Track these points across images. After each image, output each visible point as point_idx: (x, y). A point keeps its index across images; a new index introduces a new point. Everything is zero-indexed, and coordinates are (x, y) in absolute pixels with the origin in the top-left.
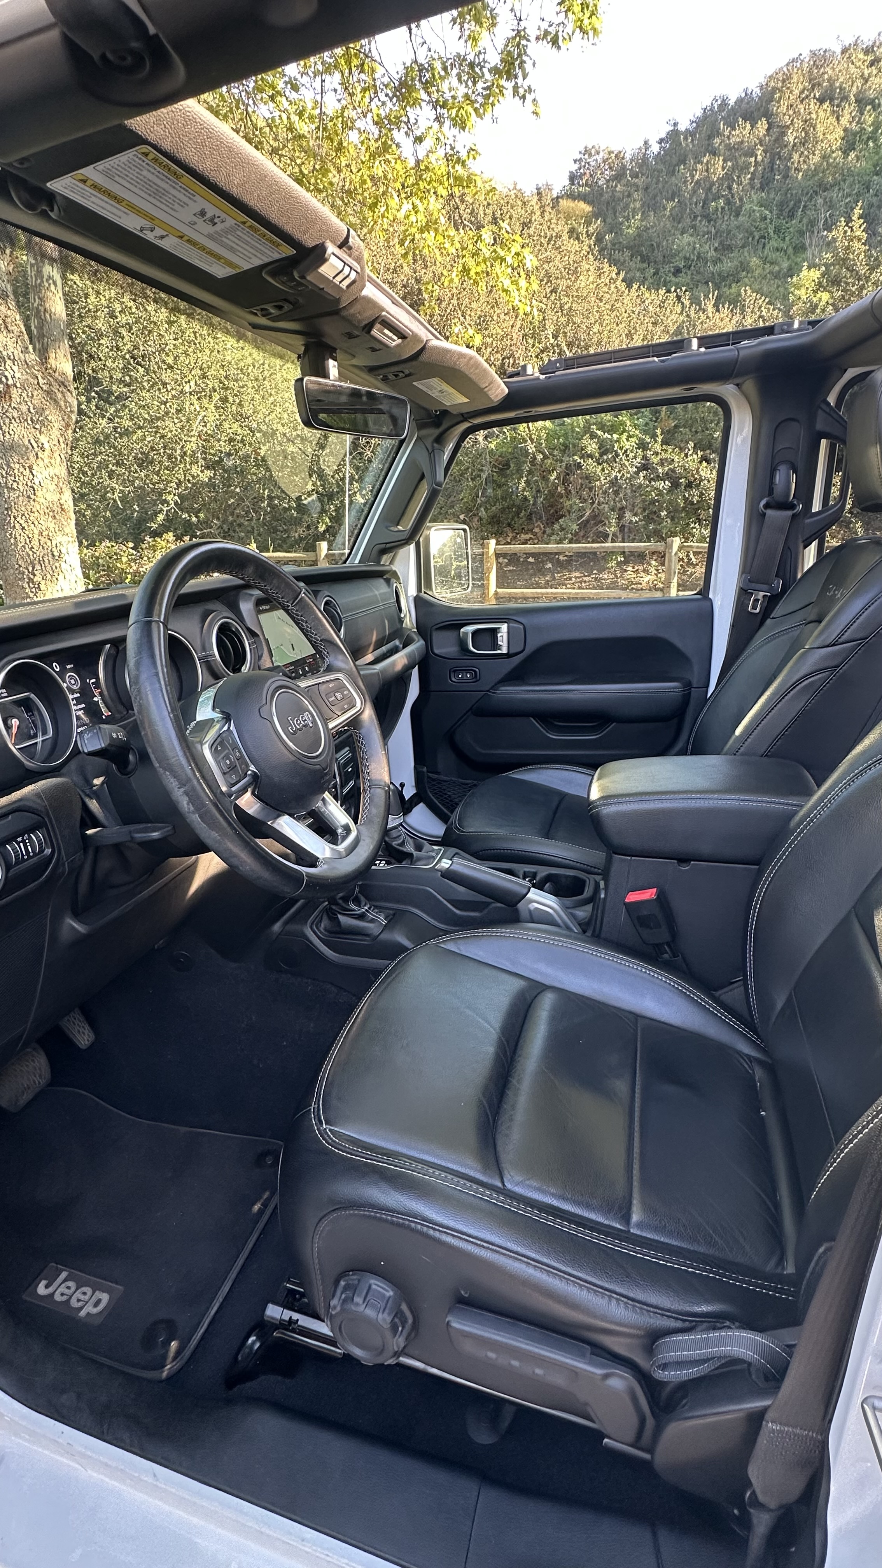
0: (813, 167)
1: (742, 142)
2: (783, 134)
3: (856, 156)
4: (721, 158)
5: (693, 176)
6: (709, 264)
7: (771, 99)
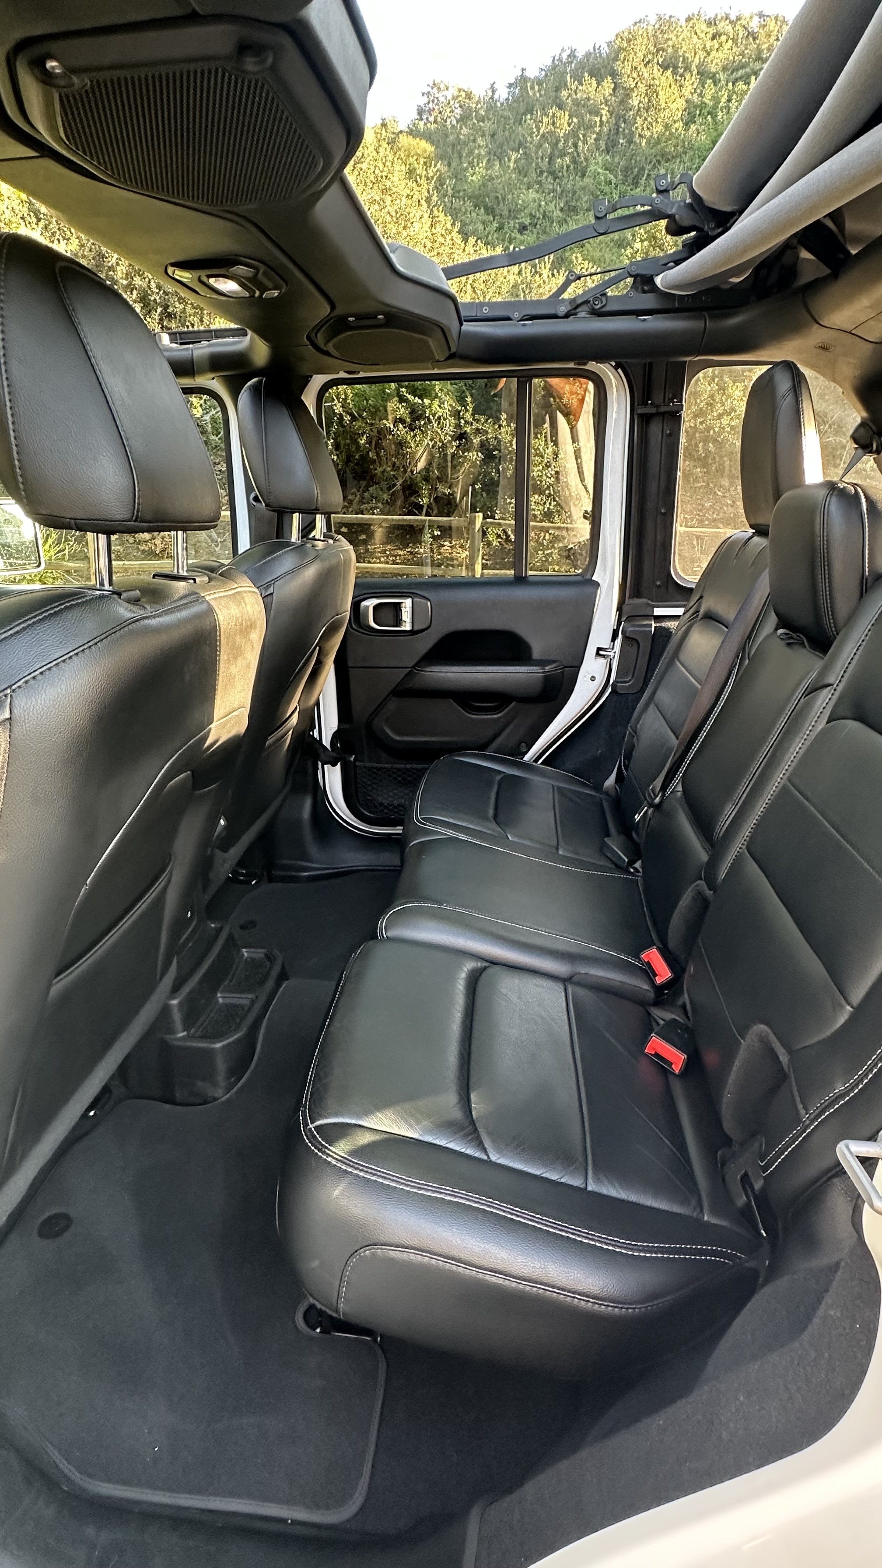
0: (656, 136)
1: (588, 99)
2: (628, 96)
3: (697, 129)
4: (567, 113)
5: (539, 129)
6: (555, 224)
7: (616, 59)
